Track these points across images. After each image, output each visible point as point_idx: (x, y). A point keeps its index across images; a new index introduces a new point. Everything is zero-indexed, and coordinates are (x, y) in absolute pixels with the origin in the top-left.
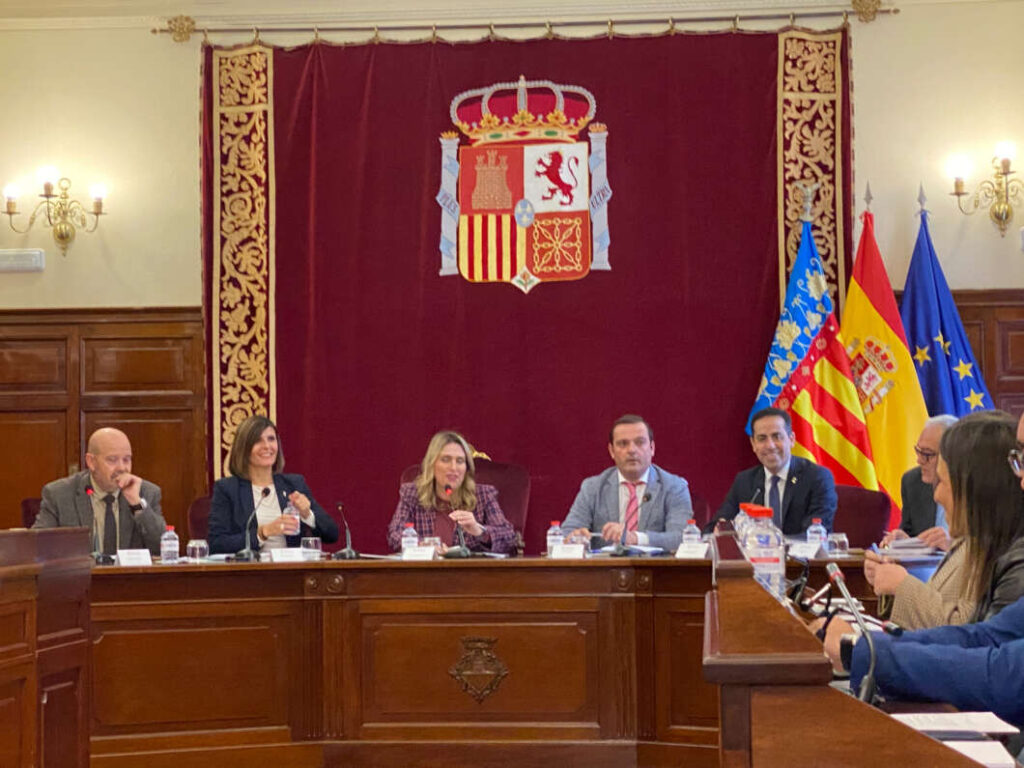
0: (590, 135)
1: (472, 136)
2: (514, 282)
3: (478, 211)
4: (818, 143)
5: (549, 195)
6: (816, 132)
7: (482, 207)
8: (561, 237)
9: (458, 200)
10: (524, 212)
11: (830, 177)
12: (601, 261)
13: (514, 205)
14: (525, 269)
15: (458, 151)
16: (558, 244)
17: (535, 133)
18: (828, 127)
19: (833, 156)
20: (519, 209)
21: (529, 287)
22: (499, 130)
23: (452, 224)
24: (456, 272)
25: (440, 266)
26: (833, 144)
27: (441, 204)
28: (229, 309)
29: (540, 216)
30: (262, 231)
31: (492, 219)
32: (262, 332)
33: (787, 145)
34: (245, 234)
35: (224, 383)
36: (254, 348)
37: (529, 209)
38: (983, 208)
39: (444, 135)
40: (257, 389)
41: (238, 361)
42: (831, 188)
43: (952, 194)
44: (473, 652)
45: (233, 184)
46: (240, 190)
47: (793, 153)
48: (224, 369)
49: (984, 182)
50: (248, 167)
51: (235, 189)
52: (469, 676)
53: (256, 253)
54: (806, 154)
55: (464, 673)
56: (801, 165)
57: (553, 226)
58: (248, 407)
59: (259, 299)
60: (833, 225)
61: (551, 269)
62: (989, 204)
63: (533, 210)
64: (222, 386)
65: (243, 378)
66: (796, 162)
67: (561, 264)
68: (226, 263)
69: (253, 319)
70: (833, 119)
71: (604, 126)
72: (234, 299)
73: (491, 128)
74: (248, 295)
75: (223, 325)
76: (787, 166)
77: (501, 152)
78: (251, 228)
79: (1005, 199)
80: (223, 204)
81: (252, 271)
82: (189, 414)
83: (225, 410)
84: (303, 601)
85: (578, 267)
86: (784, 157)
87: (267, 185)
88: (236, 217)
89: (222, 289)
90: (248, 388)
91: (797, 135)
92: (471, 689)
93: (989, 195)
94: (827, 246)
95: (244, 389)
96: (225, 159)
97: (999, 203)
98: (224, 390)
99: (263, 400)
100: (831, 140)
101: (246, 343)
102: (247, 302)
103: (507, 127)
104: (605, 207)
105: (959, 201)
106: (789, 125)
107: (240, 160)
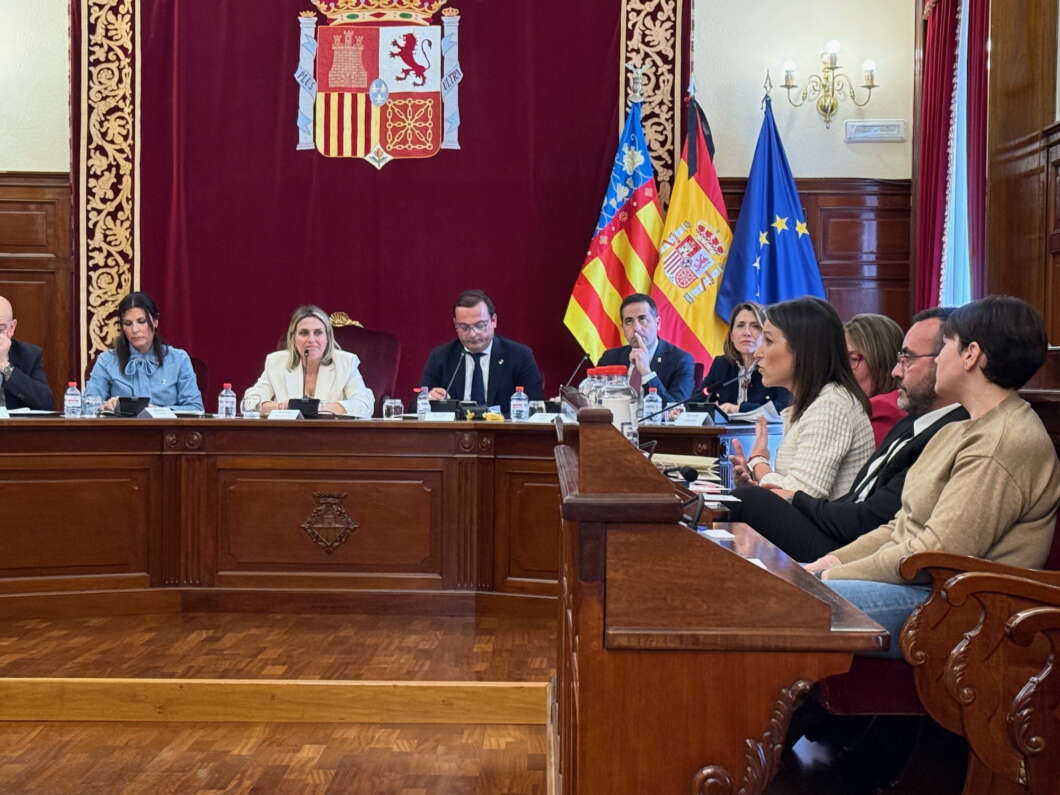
0: (443, 18)
1: (329, 15)
2: (367, 158)
3: (334, 90)
4: (659, 34)
5: (403, 75)
6: (658, 23)
7: (338, 86)
8: (413, 117)
9: (315, 77)
10: (379, 91)
11: (669, 67)
12: (451, 141)
13: (369, 84)
14: (379, 146)
15: (316, 29)
16: (410, 123)
17: (391, 15)
18: (669, 19)
19: (673, 47)
20: (373, 89)
21: (382, 164)
22: (355, 11)
23: (309, 100)
24: (313, 147)
25: (297, 142)
26: (673, 35)
27: (298, 80)
28: (96, 177)
29: (393, 96)
30: (128, 102)
31: (348, 97)
32: (128, 200)
33: (630, 36)
34: (112, 103)
35: (90, 248)
36: (120, 214)
37: (383, 89)
38: (810, 100)
39: (303, 14)
40: (122, 253)
41: (104, 227)
42: (670, 77)
43: (782, 86)
44: (324, 506)
45: (100, 54)
46: (108, 60)
47: (635, 43)
48: (91, 234)
49: (811, 77)
50: (115, 38)
51: (103, 59)
52: (320, 528)
53: (123, 122)
54: (647, 44)
55: (316, 526)
56: (642, 54)
57: (406, 106)
58: (113, 271)
59: (126, 167)
60: (671, 113)
61: (403, 147)
62: (817, 98)
63: (387, 90)
64: (88, 250)
65: (109, 243)
66: (638, 51)
67: (413, 143)
68: (94, 132)
69: (119, 187)
70: (674, 10)
71: (456, 11)
72: (101, 166)
73: (348, 9)
74: (114, 163)
75: (90, 192)
76: (629, 55)
77: (357, 33)
78: (117, 98)
79: (831, 93)
80: (90, 74)
81: (119, 140)
82: (52, 276)
83: (91, 273)
84: (161, 455)
85: (429, 146)
86: (627, 46)
87: (133, 56)
88: (104, 86)
89: (89, 157)
90: (114, 253)
91: (639, 25)
92: (322, 541)
93: (817, 88)
94: (665, 132)
95: (109, 255)
96: (92, 29)
97: (826, 96)
98: (90, 254)
99: (128, 266)
100: (672, 31)
101: (112, 210)
102: (114, 170)
103: (364, 8)
104: (456, 89)
105: (789, 94)
106: (633, 15)
107: (107, 30)
